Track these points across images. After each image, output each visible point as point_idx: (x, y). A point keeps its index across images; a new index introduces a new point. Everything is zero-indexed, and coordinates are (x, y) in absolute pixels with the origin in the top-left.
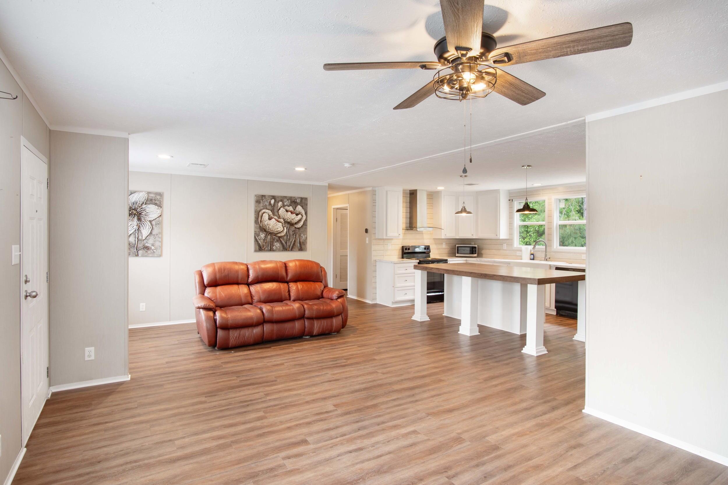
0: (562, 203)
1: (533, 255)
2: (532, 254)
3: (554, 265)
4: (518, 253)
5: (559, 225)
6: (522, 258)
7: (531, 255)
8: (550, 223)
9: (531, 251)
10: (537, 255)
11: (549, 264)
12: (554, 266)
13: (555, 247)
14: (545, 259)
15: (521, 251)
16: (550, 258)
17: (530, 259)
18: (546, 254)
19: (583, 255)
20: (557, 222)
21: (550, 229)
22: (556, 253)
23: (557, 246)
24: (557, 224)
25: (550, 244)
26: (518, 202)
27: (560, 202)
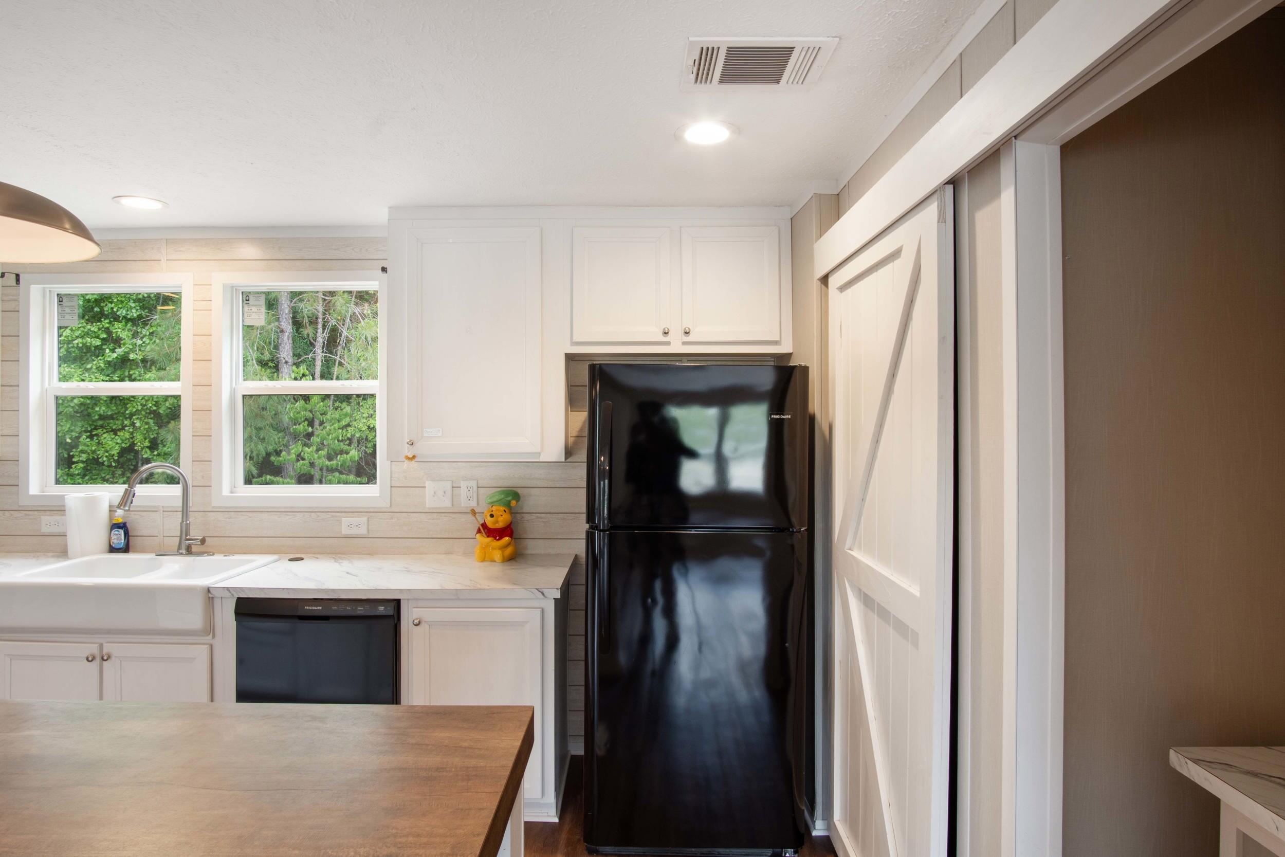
0: (254, 309)
1: (122, 532)
2: (115, 526)
3: (228, 589)
4: (47, 524)
5: (244, 396)
6: (66, 546)
7: (111, 530)
8: (205, 385)
9: (112, 510)
10: (141, 525)
11: (202, 588)
12: (227, 594)
13: (226, 492)
14: (179, 548)
15: (60, 509)
16: (203, 541)
17: (107, 547)
18: (188, 526)
19: (343, 519)
20: (234, 386)
21: (203, 412)
22: (233, 513)
23: (233, 486)
24: (233, 392)
25: (203, 477)
26: (48, 291)
27: (247, 302)
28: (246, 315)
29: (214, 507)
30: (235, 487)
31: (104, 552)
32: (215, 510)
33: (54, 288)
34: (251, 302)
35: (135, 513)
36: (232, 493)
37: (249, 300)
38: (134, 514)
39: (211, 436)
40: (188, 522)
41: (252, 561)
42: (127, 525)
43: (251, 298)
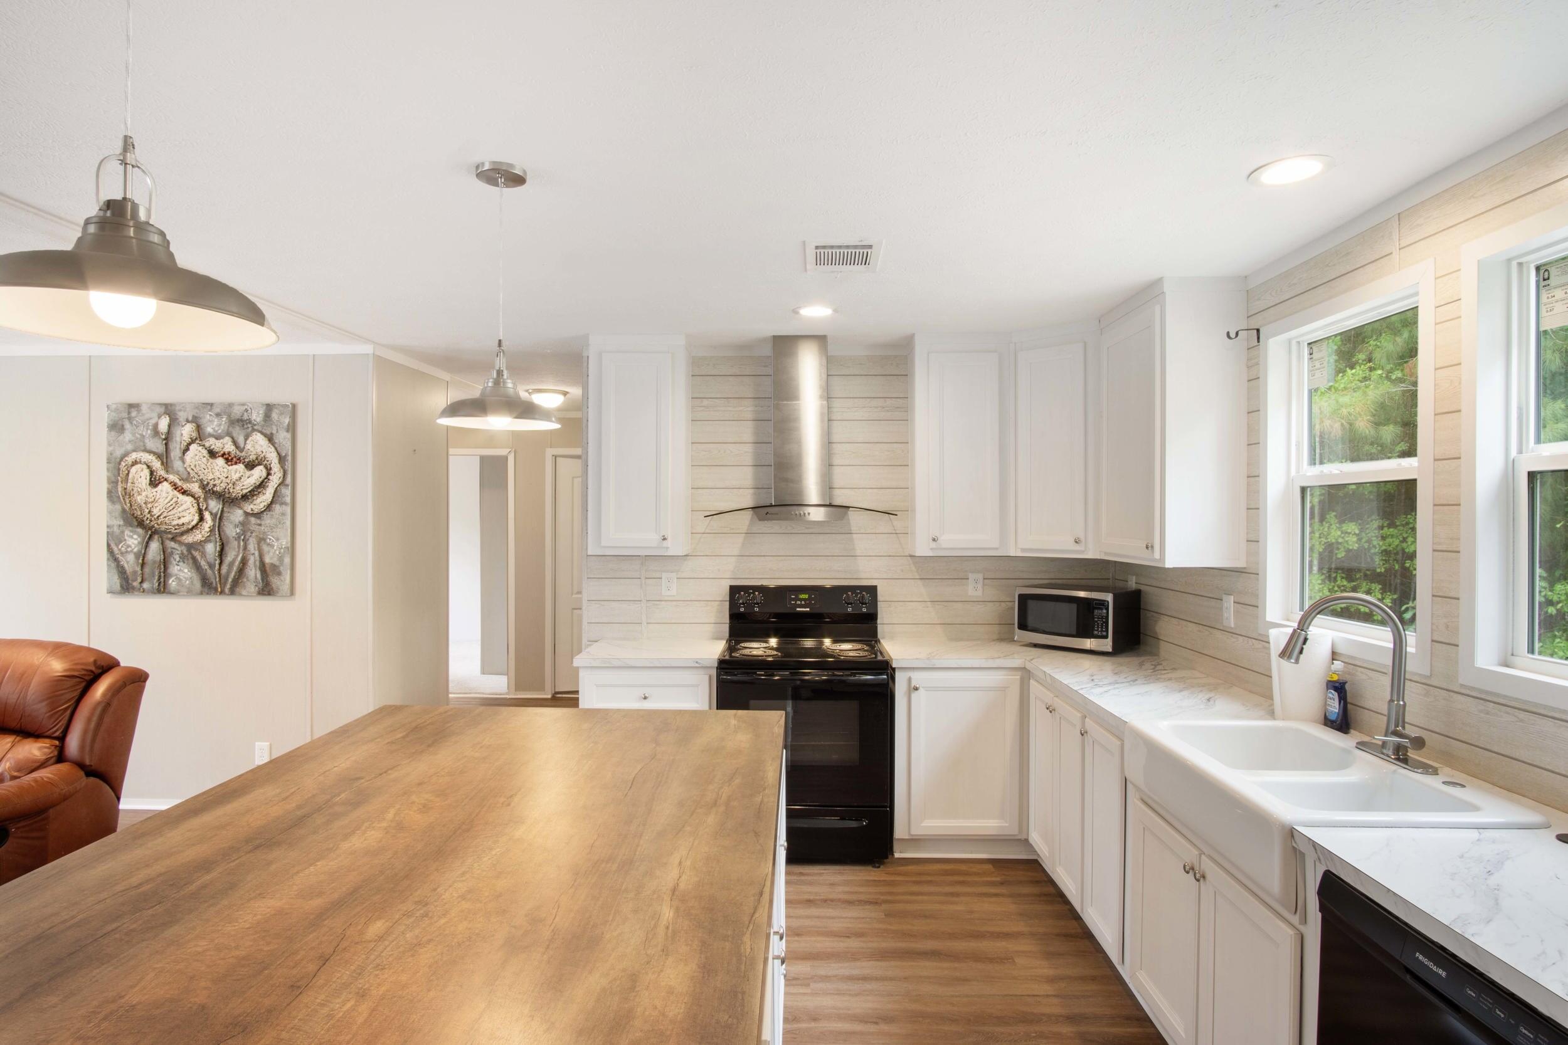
1: (1339, 697)
2: (1332, 685)
5: (1532, 478)
9: (1331, 661)
10: (1368, 691)
13: (1486, 660)
16: (1422, 744)
17: (1319, 714)
20: (1514, 452)
21: (1449, 506)
22: (1492, 704)
23: (1510, 653)
24: (1510, 467)
25: (1447, 627)
26: (1294, 342)
27: (1546, 282)
28: (1543, 309)
29: (1462, 685)
30: (1512, 655)
31: (1316, 721)
32: (1463, 691)
33: (1303, 335)
34: (1553, 281)
35: (1362, 670)
36: (1506, 665)
37: (1548, 279)
38: (1362, 673)
39: (1459, 552)
40: (1401, 703)
41: (1475, 808)
42: (1347, 687)
43: (1553, 271)
